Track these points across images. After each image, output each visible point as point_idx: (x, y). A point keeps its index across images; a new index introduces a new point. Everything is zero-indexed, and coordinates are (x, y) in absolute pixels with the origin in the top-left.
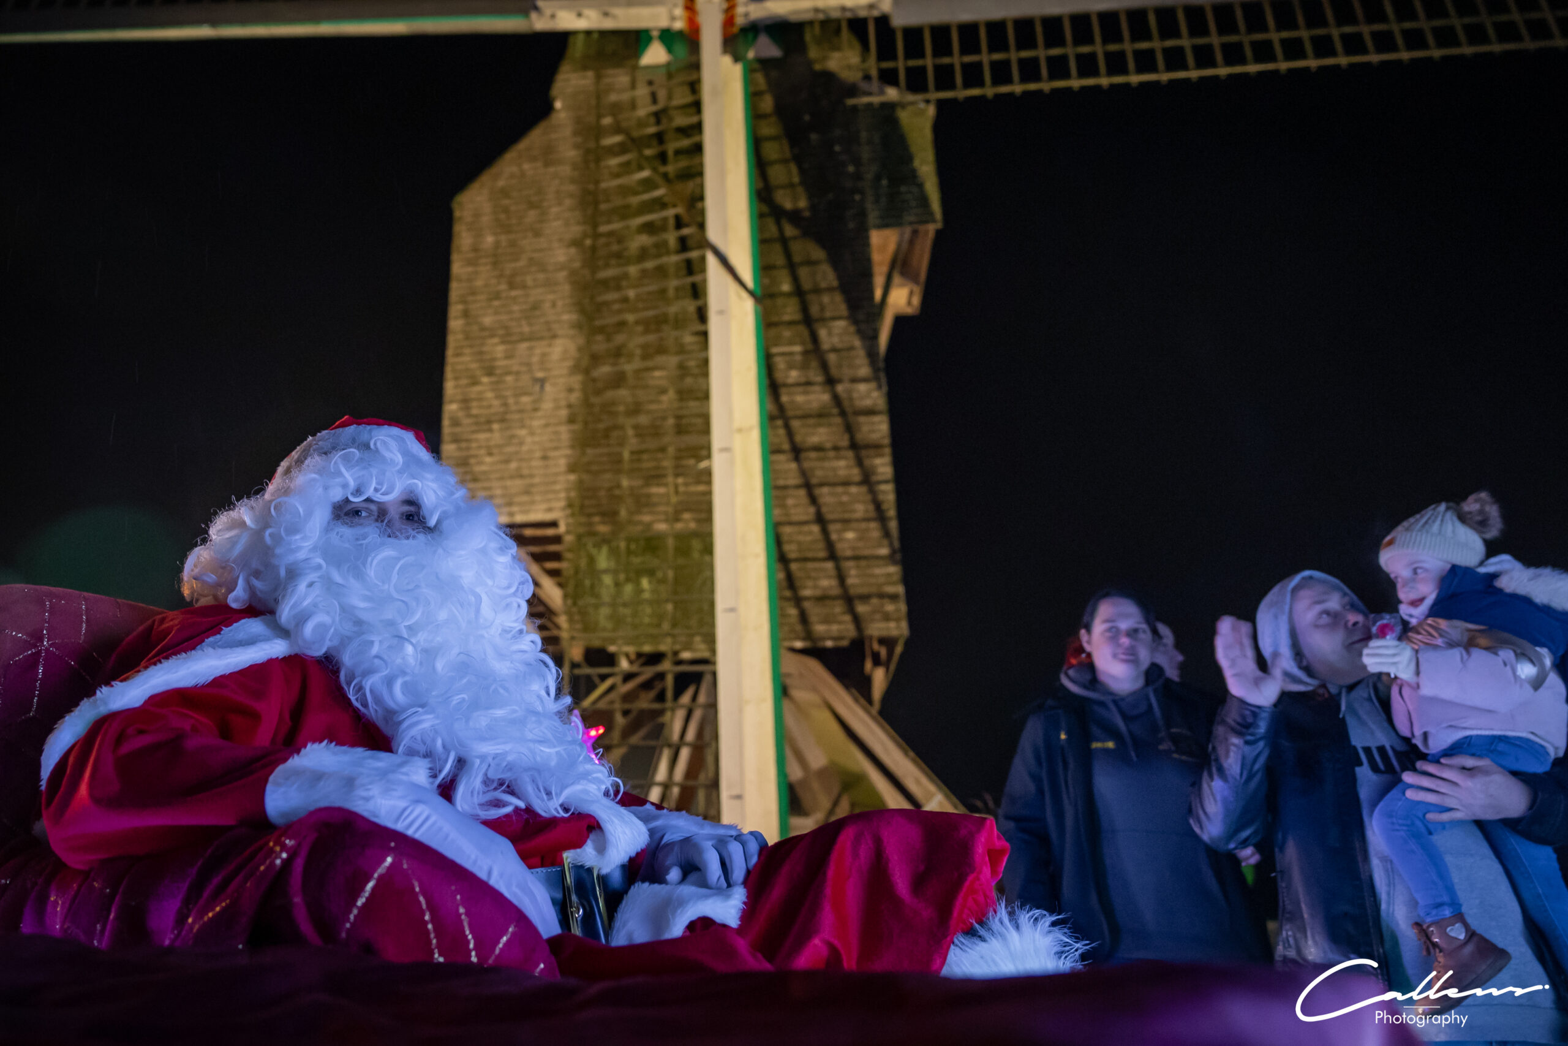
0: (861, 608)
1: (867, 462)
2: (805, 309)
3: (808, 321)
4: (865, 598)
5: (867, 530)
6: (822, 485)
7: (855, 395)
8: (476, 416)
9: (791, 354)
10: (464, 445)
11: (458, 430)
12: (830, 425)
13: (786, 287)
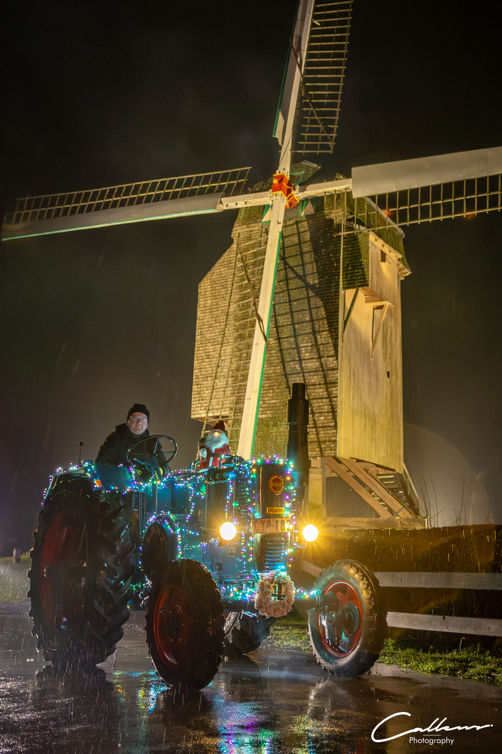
0: (323, 446)
1: (329, 389)
2: (313, 328)
3: (314, 332)
4: (324, 442)
5: (328, 416)
6: (314, 399)
7: (328, 362)
8: (203, 375)
9: (307, 346)
10: (199, 386)
11: (198, 380)
12: (318, 375)
13: (307, 319)
